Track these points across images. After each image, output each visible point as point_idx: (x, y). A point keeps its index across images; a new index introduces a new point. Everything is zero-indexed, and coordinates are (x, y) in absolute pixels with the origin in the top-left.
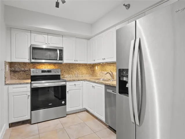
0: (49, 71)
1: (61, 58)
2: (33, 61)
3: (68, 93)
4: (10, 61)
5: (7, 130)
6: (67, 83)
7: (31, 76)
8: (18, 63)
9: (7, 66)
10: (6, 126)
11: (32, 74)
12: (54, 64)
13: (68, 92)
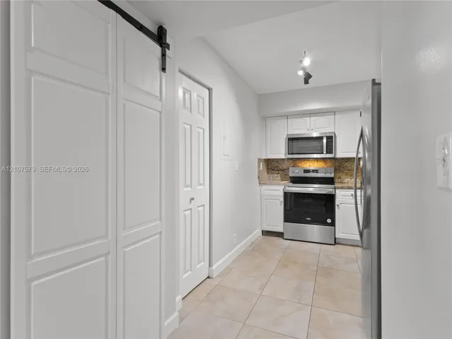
0: (316, 171)
1: (330, 150)
2: (290, 156)
3: (339, 208)
4: (265, 158)
5: (260, 237)
6: (337, 191)
7: (290, 177)
8: (276, 159)
9: (261, 164)
10: (258, 232)
11: (291, 175)
12: (323, 159)
13: (338, 205)
